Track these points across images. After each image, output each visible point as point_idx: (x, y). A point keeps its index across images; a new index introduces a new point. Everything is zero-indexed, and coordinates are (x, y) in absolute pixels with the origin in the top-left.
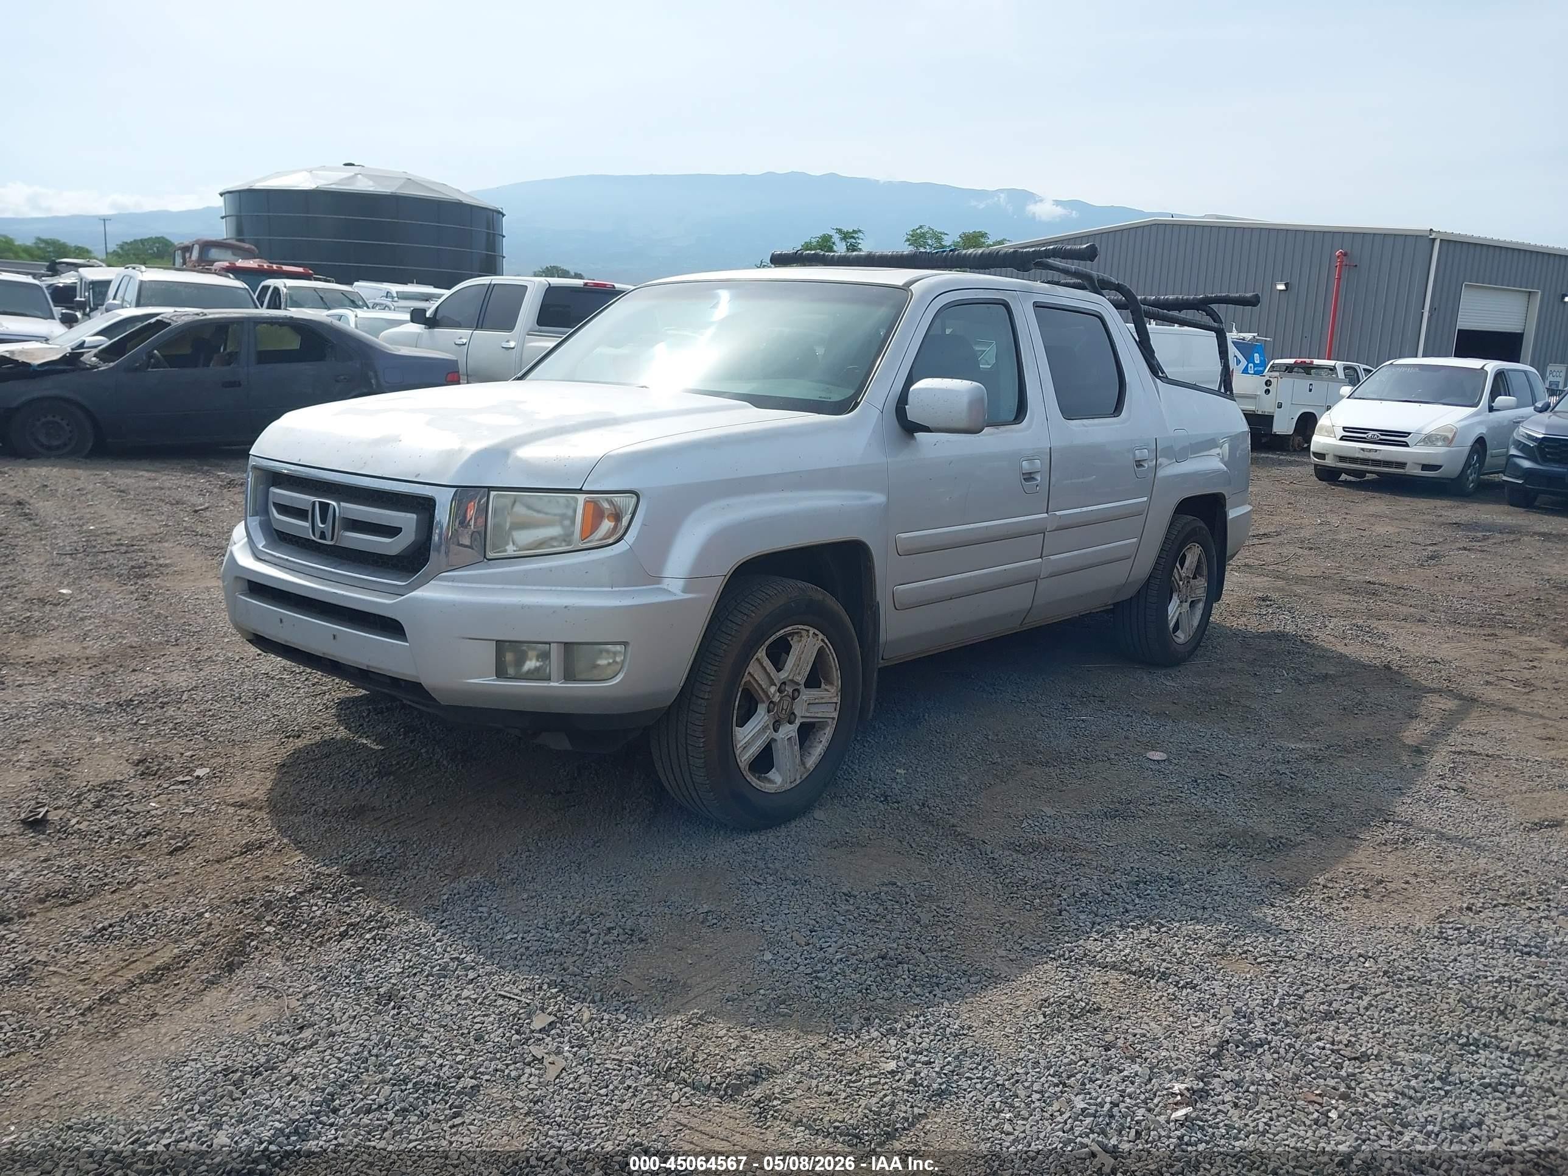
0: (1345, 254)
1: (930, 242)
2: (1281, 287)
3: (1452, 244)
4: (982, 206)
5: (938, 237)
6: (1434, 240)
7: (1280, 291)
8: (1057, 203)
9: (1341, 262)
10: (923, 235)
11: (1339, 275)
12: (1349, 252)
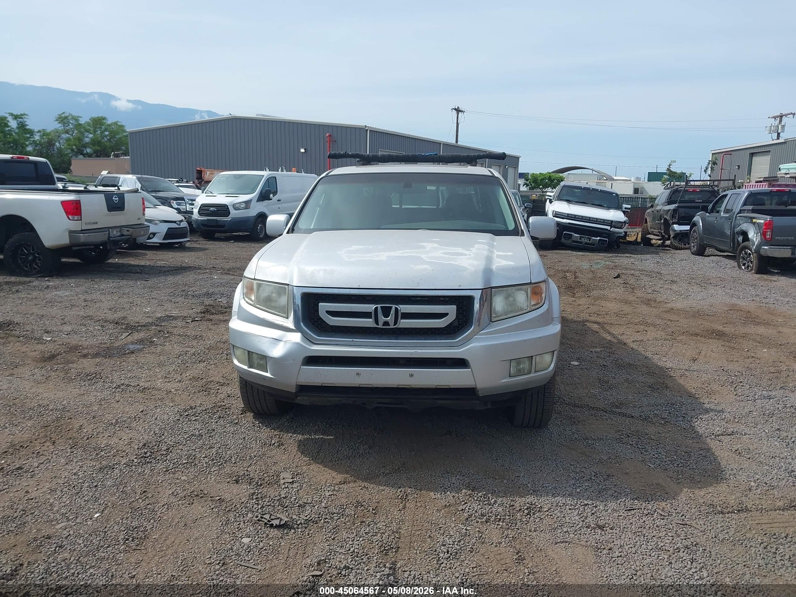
0: (330, 136)
1: (71, 121)
2: (303, 150)
3: (375, 132)
4: (84, 101)
5: (76, 119)
6: (367, 130)
7: (302, 152)
8: (129, 101)
9: (329, 139)
10: (66, 118)
11: (329, 145)
12: (332, 134)
